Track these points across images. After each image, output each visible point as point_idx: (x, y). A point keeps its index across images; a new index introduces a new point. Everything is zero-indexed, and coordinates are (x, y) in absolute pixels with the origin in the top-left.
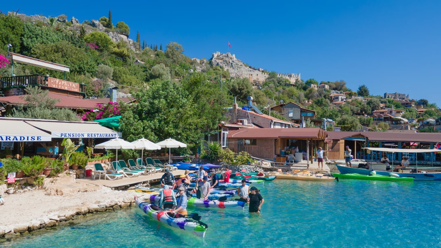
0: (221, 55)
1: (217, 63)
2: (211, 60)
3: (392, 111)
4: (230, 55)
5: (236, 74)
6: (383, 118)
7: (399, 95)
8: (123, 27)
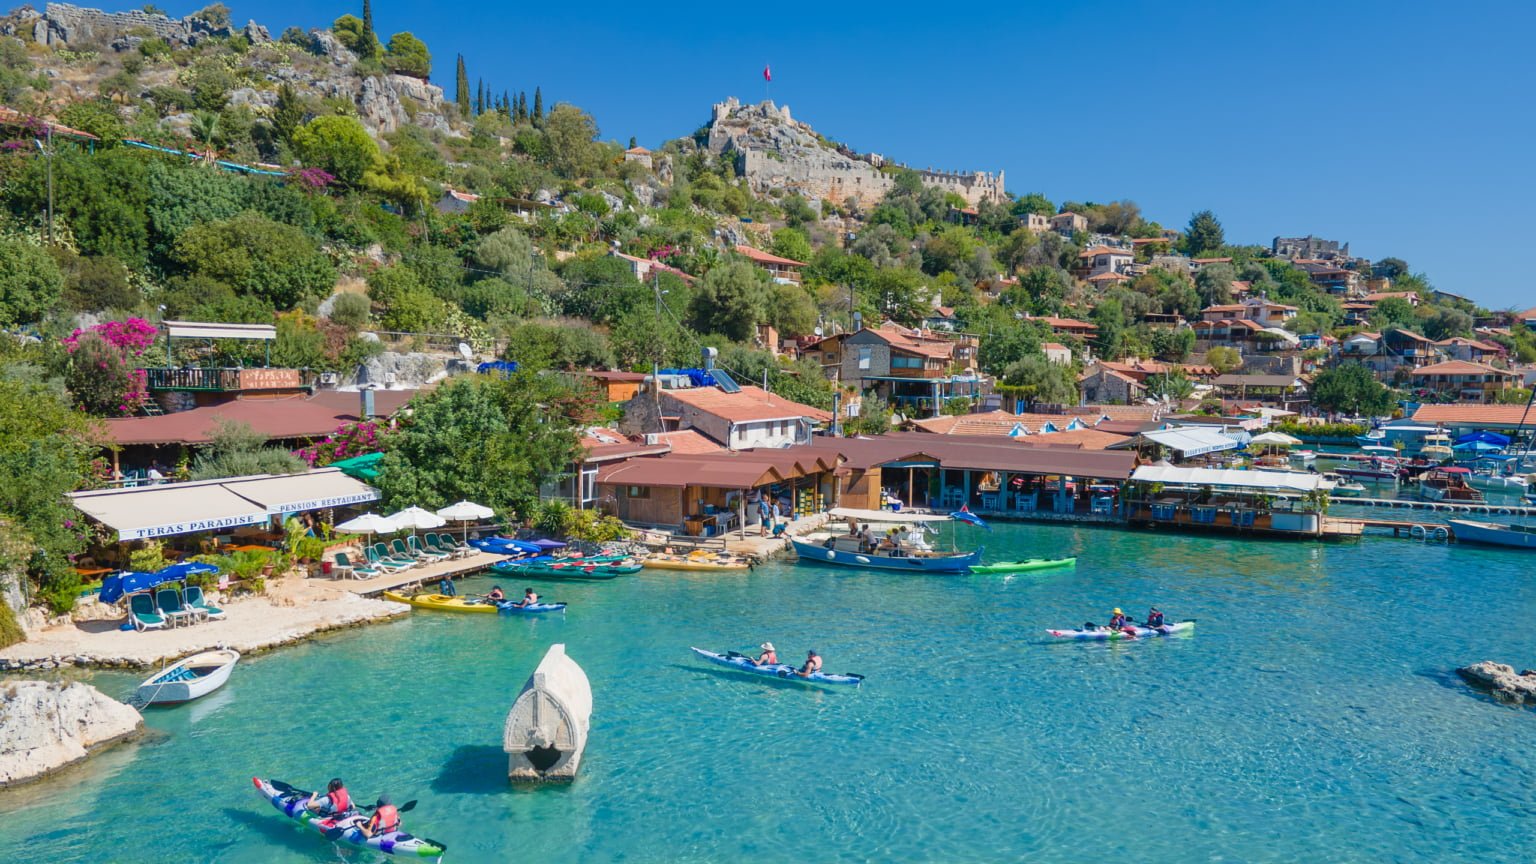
0: (742, 109)
1: (726, 140)
2: (707, 130)
3: (1258, 309)
4: (772, 108)
5: (788, 178)
6: (1229, 332)
7: (1319, 244)
8: (410, 51)
